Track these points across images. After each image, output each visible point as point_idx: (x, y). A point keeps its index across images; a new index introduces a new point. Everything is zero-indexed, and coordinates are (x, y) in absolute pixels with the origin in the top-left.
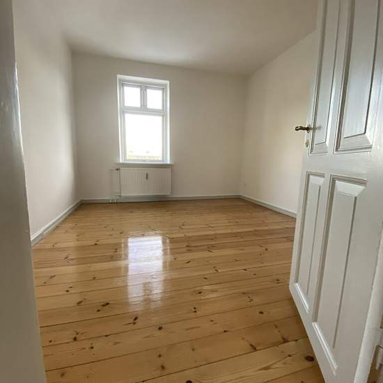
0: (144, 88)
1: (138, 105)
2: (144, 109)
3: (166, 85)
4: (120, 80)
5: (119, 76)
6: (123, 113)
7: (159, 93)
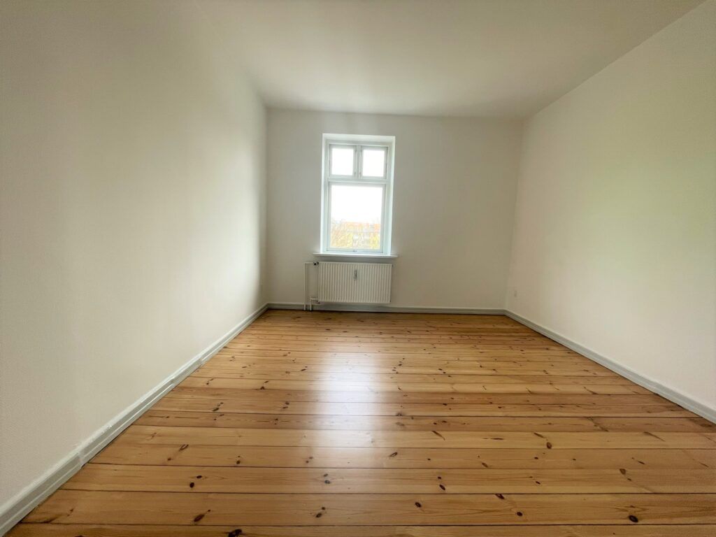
0: (358, 148)
1: (350, 172)
2: (358, 178)
3: (390, 143)
4: (327, 140)
5: (325, 135)
6: (329, 184)
7: (380, 154)
